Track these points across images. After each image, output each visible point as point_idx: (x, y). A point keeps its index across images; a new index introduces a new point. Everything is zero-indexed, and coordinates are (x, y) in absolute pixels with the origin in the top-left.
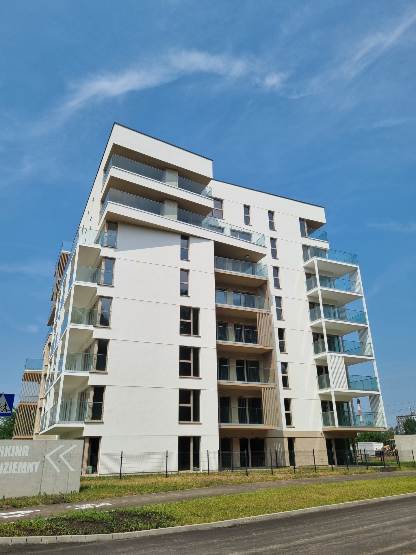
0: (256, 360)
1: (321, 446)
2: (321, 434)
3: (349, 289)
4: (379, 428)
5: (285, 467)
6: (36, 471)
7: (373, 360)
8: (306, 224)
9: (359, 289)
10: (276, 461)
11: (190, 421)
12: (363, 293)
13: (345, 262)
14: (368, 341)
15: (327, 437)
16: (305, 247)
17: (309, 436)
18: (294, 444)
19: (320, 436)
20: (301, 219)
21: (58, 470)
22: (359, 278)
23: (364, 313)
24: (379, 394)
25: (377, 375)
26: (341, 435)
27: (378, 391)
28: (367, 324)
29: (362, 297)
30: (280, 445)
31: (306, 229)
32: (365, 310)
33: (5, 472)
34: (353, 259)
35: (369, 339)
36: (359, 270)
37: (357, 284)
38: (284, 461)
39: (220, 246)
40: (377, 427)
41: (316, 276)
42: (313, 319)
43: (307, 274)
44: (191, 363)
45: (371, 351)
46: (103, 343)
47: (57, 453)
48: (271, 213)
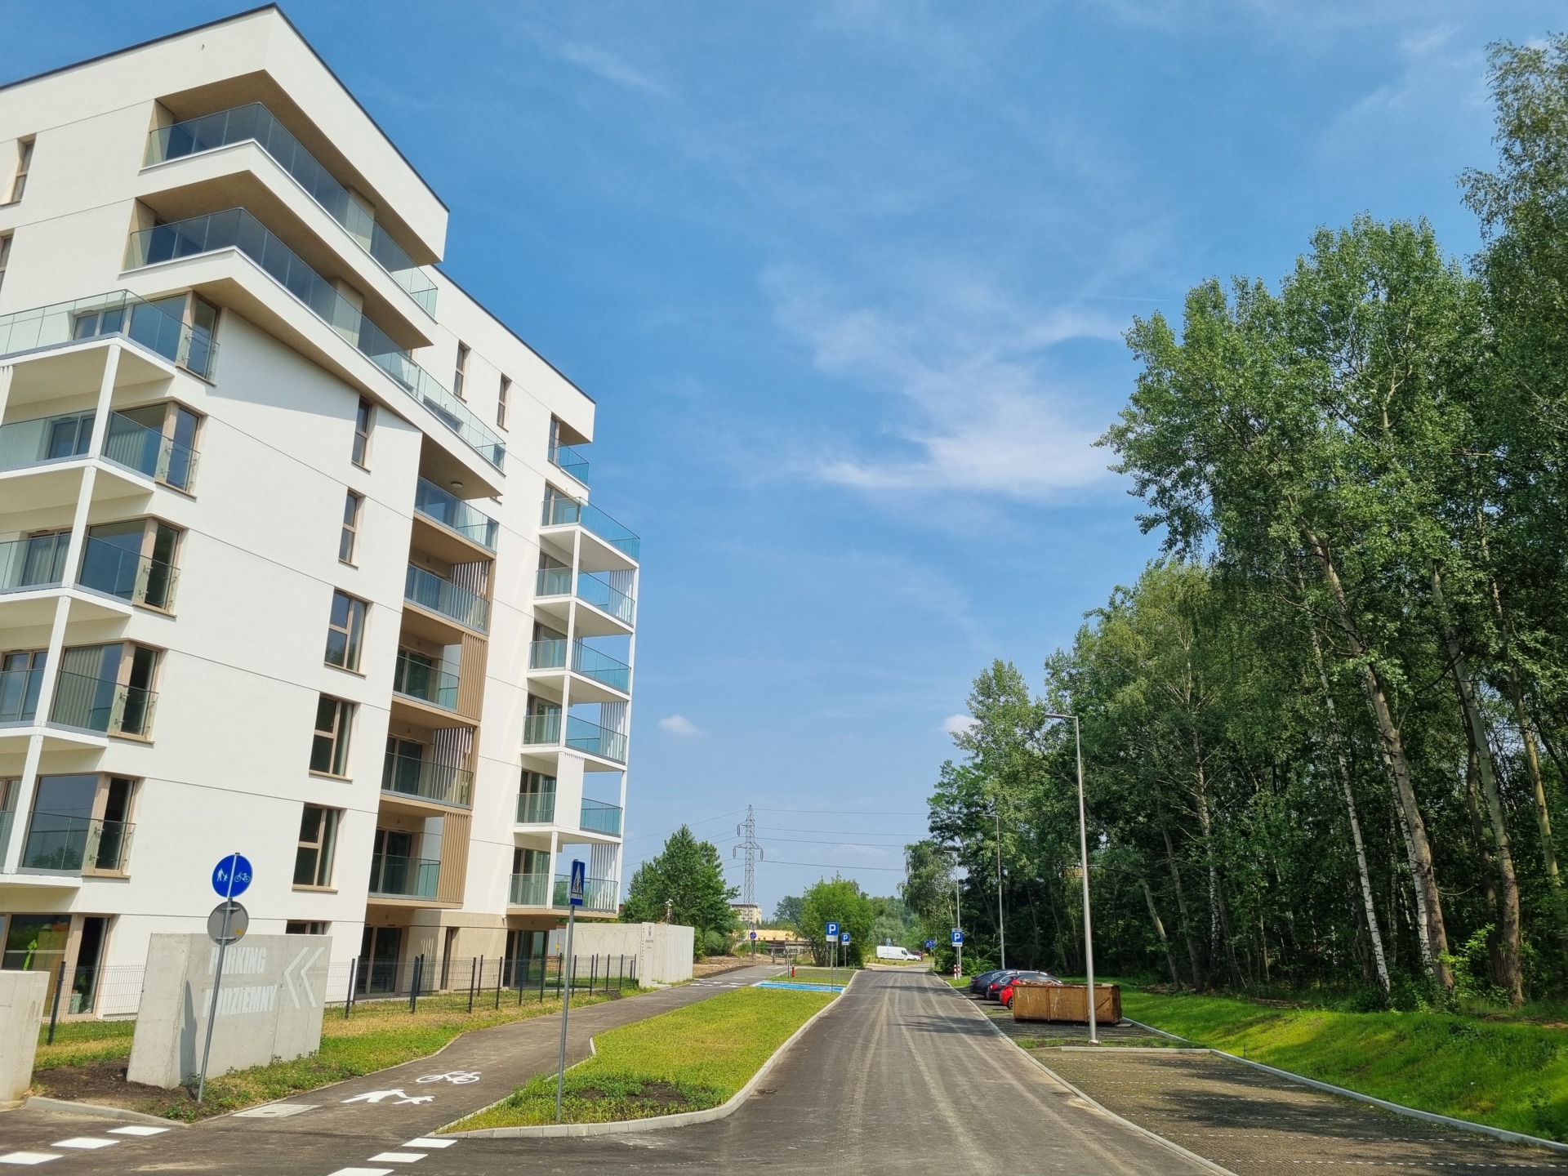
0: (419, 741)
1: (495, 947)
2: (503, 920)
3: (604, 607)
4: (600, 911)
5: (429, 993)
6: (271, 1009)
7: (624, 771)
8: (558, 431)
9: (627, 612)
11: (311, 883)
12: (634, 623)
13: (611, 542)
14: (620, 729)
15: (513, 928)
16: (550, 488)
17: (483, 923)
18: (454, 941)
19: (499, 924)
20: (554, 418)
21: (298, 1007)
22: (634, 590)
23: (627, 668)
24: (620, 843)
25: (622, 804)
26: (533, 923)
27: (619, 836)
28: (628, 694)
29: (632, 633)
30: (430, 942)
31: (557, 442)
32: (631, 662)
33: (234, 1012)
34: (632, 544)
35: (625, 726)
36: (637, 571)
37: (627, 602)
38: (432, 979)
39: (429, 445)
40: (597, 910)
41: (572, 569)
42: (535, 663)
43: (542, 553)
44: (332, 740)
45: (623, 752)
46: (146, 658)
47: (300, 967)
48: (505, 382)
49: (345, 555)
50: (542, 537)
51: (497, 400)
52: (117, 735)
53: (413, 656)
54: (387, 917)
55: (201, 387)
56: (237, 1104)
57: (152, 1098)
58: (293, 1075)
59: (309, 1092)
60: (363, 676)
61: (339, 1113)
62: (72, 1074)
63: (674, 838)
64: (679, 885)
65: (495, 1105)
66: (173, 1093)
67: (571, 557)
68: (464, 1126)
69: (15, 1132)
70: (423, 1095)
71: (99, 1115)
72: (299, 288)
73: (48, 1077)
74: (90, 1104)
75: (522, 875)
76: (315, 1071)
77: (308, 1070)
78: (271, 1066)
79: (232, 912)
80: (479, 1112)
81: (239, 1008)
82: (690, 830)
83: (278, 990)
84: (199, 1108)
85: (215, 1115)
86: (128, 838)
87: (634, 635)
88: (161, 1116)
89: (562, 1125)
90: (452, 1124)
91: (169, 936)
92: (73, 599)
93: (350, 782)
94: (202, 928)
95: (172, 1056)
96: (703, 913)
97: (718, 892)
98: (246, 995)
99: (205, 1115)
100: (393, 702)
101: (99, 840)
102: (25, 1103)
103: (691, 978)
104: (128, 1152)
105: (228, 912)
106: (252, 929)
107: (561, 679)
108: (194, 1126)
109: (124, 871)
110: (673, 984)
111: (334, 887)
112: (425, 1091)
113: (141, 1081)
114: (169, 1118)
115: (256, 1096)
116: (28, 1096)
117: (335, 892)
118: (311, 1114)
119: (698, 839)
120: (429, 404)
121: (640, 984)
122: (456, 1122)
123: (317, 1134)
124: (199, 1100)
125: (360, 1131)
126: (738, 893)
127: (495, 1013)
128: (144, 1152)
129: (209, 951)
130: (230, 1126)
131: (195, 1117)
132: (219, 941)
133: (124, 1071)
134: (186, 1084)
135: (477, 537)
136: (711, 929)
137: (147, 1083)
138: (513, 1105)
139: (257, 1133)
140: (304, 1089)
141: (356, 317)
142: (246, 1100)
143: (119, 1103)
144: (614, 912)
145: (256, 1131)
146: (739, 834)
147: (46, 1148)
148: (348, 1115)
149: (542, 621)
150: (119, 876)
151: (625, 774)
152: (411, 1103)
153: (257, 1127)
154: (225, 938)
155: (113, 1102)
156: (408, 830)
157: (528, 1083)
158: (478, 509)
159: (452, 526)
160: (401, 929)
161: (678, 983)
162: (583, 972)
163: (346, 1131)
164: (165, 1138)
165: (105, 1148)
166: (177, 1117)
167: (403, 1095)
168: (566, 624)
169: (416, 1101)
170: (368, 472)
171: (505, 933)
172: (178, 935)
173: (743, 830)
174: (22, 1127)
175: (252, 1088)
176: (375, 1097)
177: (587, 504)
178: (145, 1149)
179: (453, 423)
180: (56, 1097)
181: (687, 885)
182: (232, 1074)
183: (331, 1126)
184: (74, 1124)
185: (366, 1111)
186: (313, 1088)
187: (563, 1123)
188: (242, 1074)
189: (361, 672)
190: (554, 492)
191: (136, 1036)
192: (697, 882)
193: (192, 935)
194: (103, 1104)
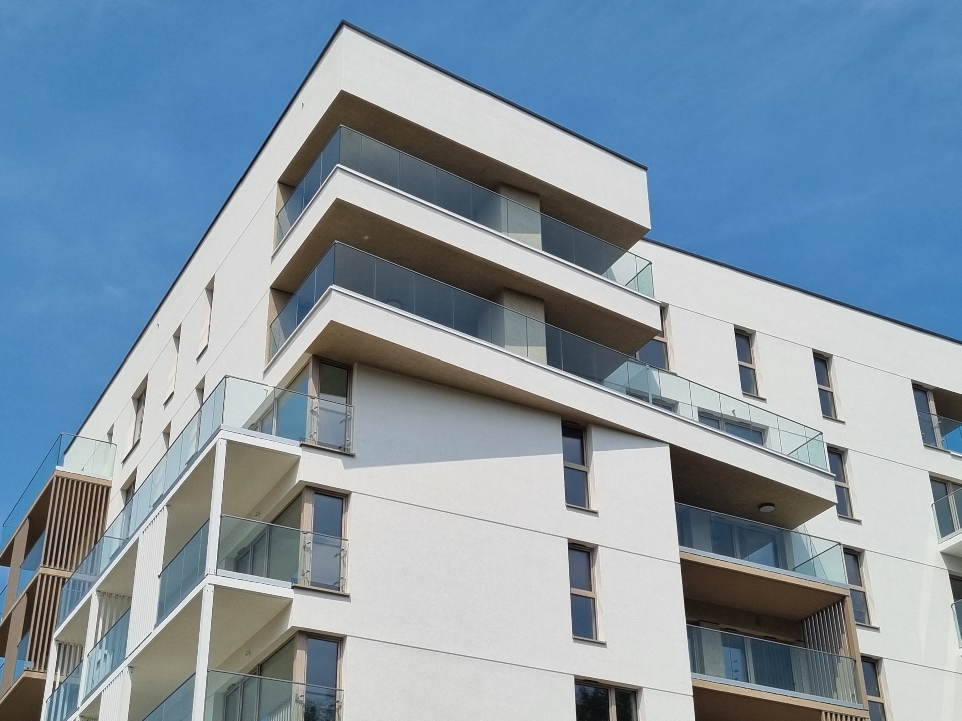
8: (932, 403)
20: (917, 387)
43: (952, 577)
50: (944, 554)
135: (831, 576)
141: (538, 327)
158: (820, 536)
159: (786, 568)
170: (597, 513)
179: (754, 432)
190: (951, 487)
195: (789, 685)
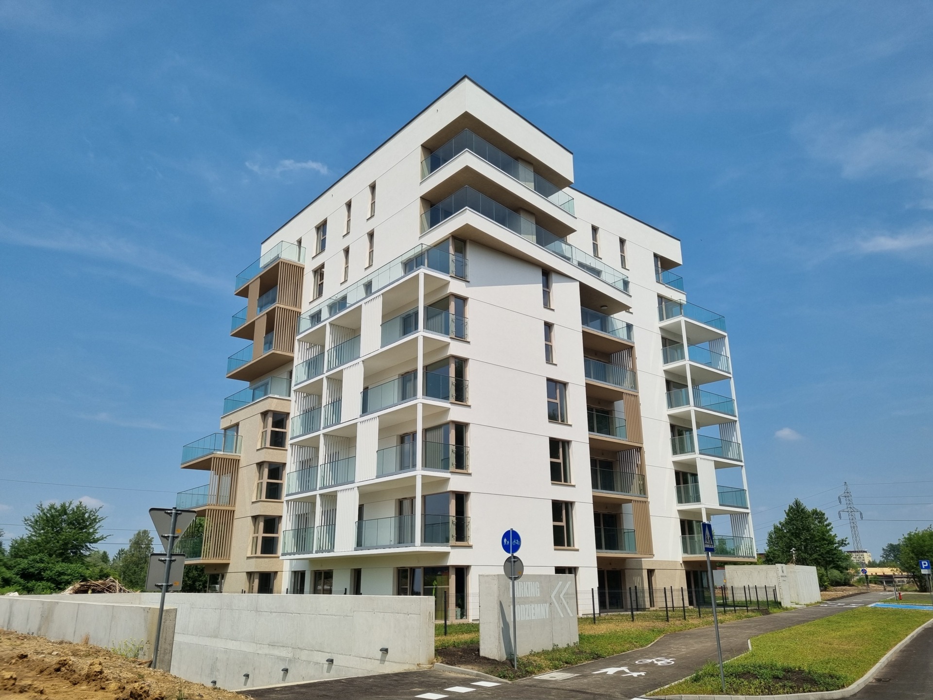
0: (610, 460)
1: (680, 581)
2: (681, 564)
3: (709, 364)
4: (744, 557)
5: (644, 609)
6: (547, 617)
7: (742, 466)
8: (659, 263)
9: (725, 365)
10: (635, 602)
11: (564, 545)
12: (731, 372)
13: (705, 323)
14: (734, 440)
15: (688, 569)
16: (661, 298)
17: (668, 567)
18: (653, 578)
19: (679, 567)
20: (656, 256)
21: (562, 616)
22: (727, 350)
23: (732, 400)
24: (749, 513)
25: (746, 488)
26: (701, 566)
27: (747, 508)
28: (735, 416)
29: (731, 378)
30: (639, 579)
31: (660, 269)
32: (734, 397)
33: (527, 618)
34: (719, 322)
35: (737, 437)
36: (727, 339)
37: (723, 359)
38: (644, 601)
39: (584, 288)
40: (741, 556)
41: (683, 344)
42: (671, 405)
43: (663, 338)
44: (561, 463)
45: (739, 454)
46: (461, 429)
47: (559, 593)
48: (622, 242)
49: (549, 359)
50: (661, 328)
51: (619, 253)
52: (454, 471)
53: (597, 411)
54: (610, 564)
55: (462, 284)
56: (536, 671)
57: (492, 666)
58: (565, 656)
59: (574, 666)
60: (571, 425)
61: (590, 679)
62: (454, 651)
63: (791, 508)
64: (801, 539)
65: (683, 680)
66: (504, 663)
67: (681, 336)
68: (664, 692)
69: (428, 682)
70: (640, 672)
71: (467, 674)
72: (501, 220)
73: (442, 652)
74: (462, 668)
75: (687, 536)
76: (577, 654)
77: (574, 653)
78: (553, 650)
79: (514, 561)
80: (673, 684)
81: (530, 616)
82: (802, 502)
83: (549, 606)
84: (516, 672)
85: (524, 677)
86: (468, 525)
87: (732, 379)
88: (497, 676)
89: (727, 696)
90: (656, 690)
91: (487, 576)
92: (423, 404)
93: (574, 486)
94: (501, 571)
95: (499, 643)
96: (823, 557)
97: (831, 542)
98: (532, 609)
99: (519, 677)
100: (590, 438)
101: (455, 527)
102: (433, 666)
103: (821, 601)
104: (479, 696)
105: (512, 562)
106: (526, 571)
107: (689, 412)
108: (513, 683)
109: (469, 542)
110: (807, 605)
111: (576, 547)
112: (641, 669)
113: (487, 656)
114: (501, 677)
115: (546, 667)
116: (434, 662)
117: (577, 550)
118: (575, 679)
119: (809, 508)
120: (581, 265)
121: (782, 605)
122: (659, 689)
123: (577, 691)
124: (516, 668)
125: (601, 691)
126: (847, 543)
127: (684, 622)
128: (487, 696)
129: (509, 584)
130: (532, 683)
131: (514, 677)
132: (511, 578)
133: (478, 650)
134: (509, 658)
135: (621, 336)
136: (832, 568)
137: (490, 657)
138: (695, 680)
139: (546, 688)
140: (572, 664)
141: (533, 227)
142: (541, 669)
143: (476, 668)
144: (754, 557)
145: (545, 688)
146: (840, 502)
147: (442, 691)
148: (595, 681)
149: (670, 379)
150: (467, 545)
151: (744, 468)
152: (632, 676)
153: (545, 685)
154: (513, 577)
155: (473, 667)
156: (613, 513)
157: (704, 667)
158: (619, 319)
159: (606, 332)
160: (620, 571)
161: (811, 604)
162: (740, 597)
163: (594, 690)
164: (498, 689)
165: (468, 692)
166: (505, 677)
167: (627, 671)
168: (685, 378)
169: (635, 674)
170: (553, 310)
171: (684, 572)
172: (492, 575)
173: (843, 500)
174: (432, 679)
175: (544, 663)
176: (611, 671)
177: (685, 303)
178: (488, 694)
179: (596, 273)
180: (447, 664)
181: (807, 539)
182: (533, 654)
183: (585, 687)
184: (455, 679)
185: (606, 679)
186: (577, 664)
187: (728, 694)
188: (538, 654)
189: (569, 423)
190: (663, 300)
191: (480, 631)
192: (814, 536)
193: (498, 575)
194: (469, 669)
195: (605, 380)
